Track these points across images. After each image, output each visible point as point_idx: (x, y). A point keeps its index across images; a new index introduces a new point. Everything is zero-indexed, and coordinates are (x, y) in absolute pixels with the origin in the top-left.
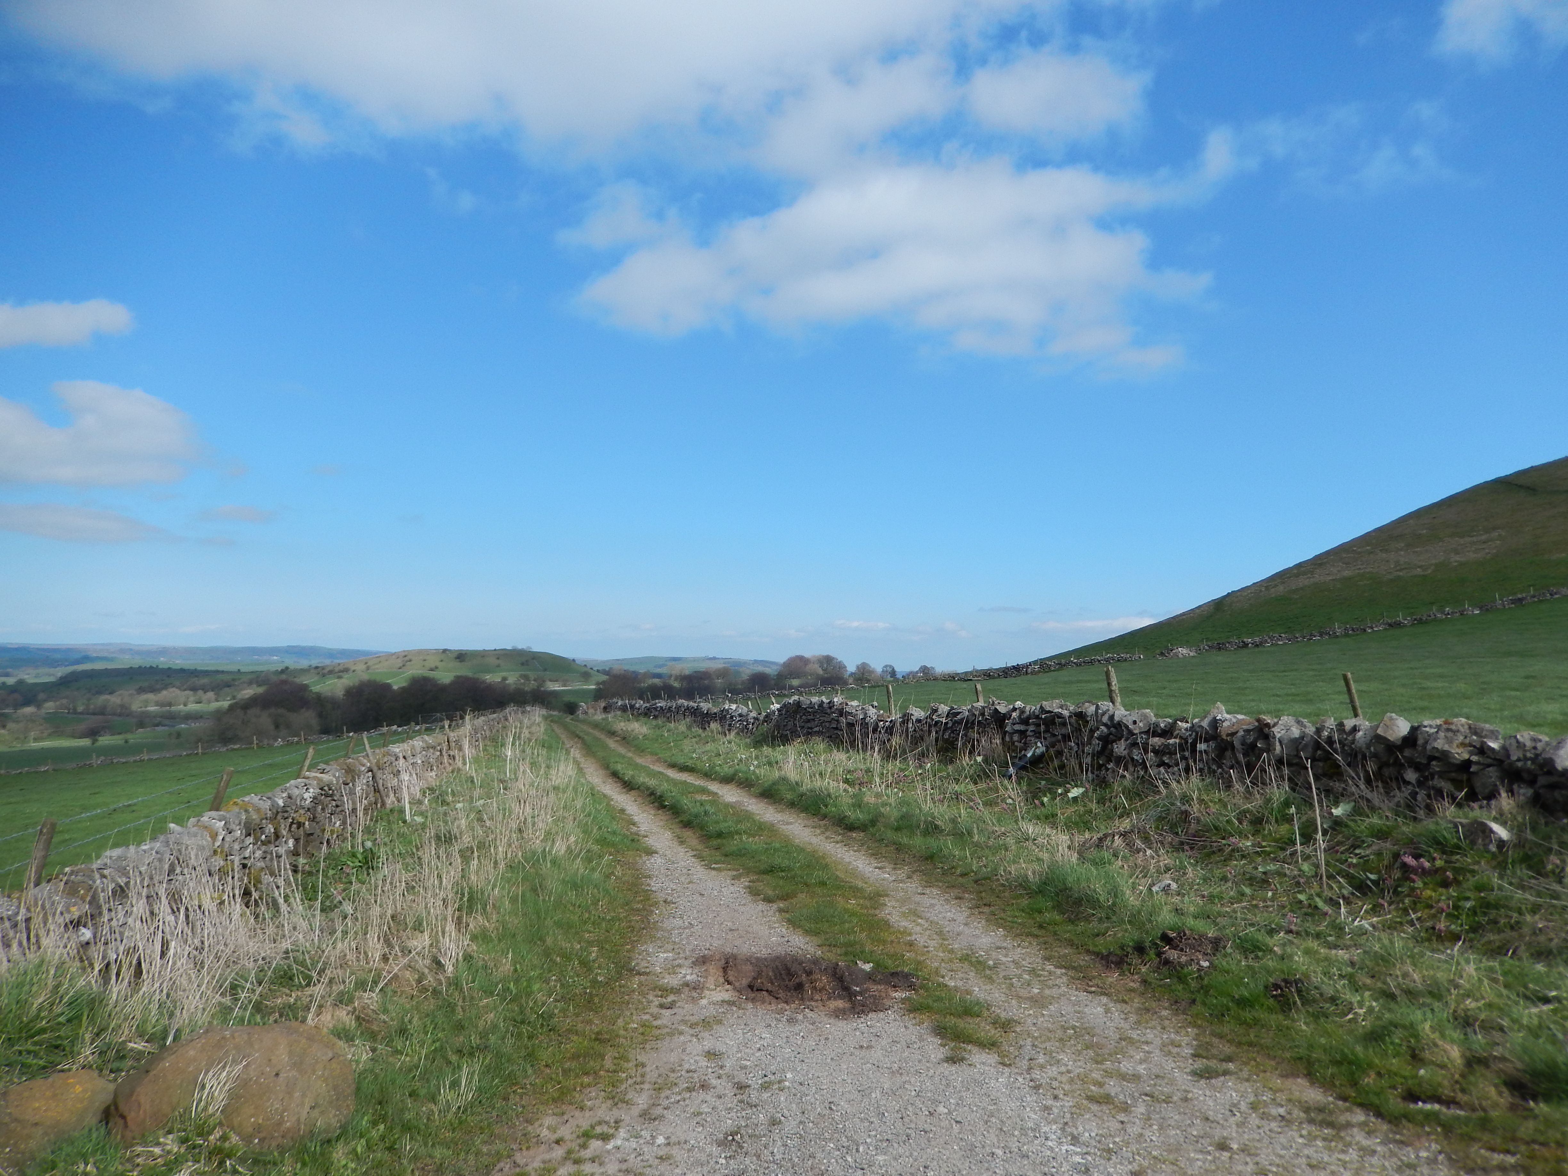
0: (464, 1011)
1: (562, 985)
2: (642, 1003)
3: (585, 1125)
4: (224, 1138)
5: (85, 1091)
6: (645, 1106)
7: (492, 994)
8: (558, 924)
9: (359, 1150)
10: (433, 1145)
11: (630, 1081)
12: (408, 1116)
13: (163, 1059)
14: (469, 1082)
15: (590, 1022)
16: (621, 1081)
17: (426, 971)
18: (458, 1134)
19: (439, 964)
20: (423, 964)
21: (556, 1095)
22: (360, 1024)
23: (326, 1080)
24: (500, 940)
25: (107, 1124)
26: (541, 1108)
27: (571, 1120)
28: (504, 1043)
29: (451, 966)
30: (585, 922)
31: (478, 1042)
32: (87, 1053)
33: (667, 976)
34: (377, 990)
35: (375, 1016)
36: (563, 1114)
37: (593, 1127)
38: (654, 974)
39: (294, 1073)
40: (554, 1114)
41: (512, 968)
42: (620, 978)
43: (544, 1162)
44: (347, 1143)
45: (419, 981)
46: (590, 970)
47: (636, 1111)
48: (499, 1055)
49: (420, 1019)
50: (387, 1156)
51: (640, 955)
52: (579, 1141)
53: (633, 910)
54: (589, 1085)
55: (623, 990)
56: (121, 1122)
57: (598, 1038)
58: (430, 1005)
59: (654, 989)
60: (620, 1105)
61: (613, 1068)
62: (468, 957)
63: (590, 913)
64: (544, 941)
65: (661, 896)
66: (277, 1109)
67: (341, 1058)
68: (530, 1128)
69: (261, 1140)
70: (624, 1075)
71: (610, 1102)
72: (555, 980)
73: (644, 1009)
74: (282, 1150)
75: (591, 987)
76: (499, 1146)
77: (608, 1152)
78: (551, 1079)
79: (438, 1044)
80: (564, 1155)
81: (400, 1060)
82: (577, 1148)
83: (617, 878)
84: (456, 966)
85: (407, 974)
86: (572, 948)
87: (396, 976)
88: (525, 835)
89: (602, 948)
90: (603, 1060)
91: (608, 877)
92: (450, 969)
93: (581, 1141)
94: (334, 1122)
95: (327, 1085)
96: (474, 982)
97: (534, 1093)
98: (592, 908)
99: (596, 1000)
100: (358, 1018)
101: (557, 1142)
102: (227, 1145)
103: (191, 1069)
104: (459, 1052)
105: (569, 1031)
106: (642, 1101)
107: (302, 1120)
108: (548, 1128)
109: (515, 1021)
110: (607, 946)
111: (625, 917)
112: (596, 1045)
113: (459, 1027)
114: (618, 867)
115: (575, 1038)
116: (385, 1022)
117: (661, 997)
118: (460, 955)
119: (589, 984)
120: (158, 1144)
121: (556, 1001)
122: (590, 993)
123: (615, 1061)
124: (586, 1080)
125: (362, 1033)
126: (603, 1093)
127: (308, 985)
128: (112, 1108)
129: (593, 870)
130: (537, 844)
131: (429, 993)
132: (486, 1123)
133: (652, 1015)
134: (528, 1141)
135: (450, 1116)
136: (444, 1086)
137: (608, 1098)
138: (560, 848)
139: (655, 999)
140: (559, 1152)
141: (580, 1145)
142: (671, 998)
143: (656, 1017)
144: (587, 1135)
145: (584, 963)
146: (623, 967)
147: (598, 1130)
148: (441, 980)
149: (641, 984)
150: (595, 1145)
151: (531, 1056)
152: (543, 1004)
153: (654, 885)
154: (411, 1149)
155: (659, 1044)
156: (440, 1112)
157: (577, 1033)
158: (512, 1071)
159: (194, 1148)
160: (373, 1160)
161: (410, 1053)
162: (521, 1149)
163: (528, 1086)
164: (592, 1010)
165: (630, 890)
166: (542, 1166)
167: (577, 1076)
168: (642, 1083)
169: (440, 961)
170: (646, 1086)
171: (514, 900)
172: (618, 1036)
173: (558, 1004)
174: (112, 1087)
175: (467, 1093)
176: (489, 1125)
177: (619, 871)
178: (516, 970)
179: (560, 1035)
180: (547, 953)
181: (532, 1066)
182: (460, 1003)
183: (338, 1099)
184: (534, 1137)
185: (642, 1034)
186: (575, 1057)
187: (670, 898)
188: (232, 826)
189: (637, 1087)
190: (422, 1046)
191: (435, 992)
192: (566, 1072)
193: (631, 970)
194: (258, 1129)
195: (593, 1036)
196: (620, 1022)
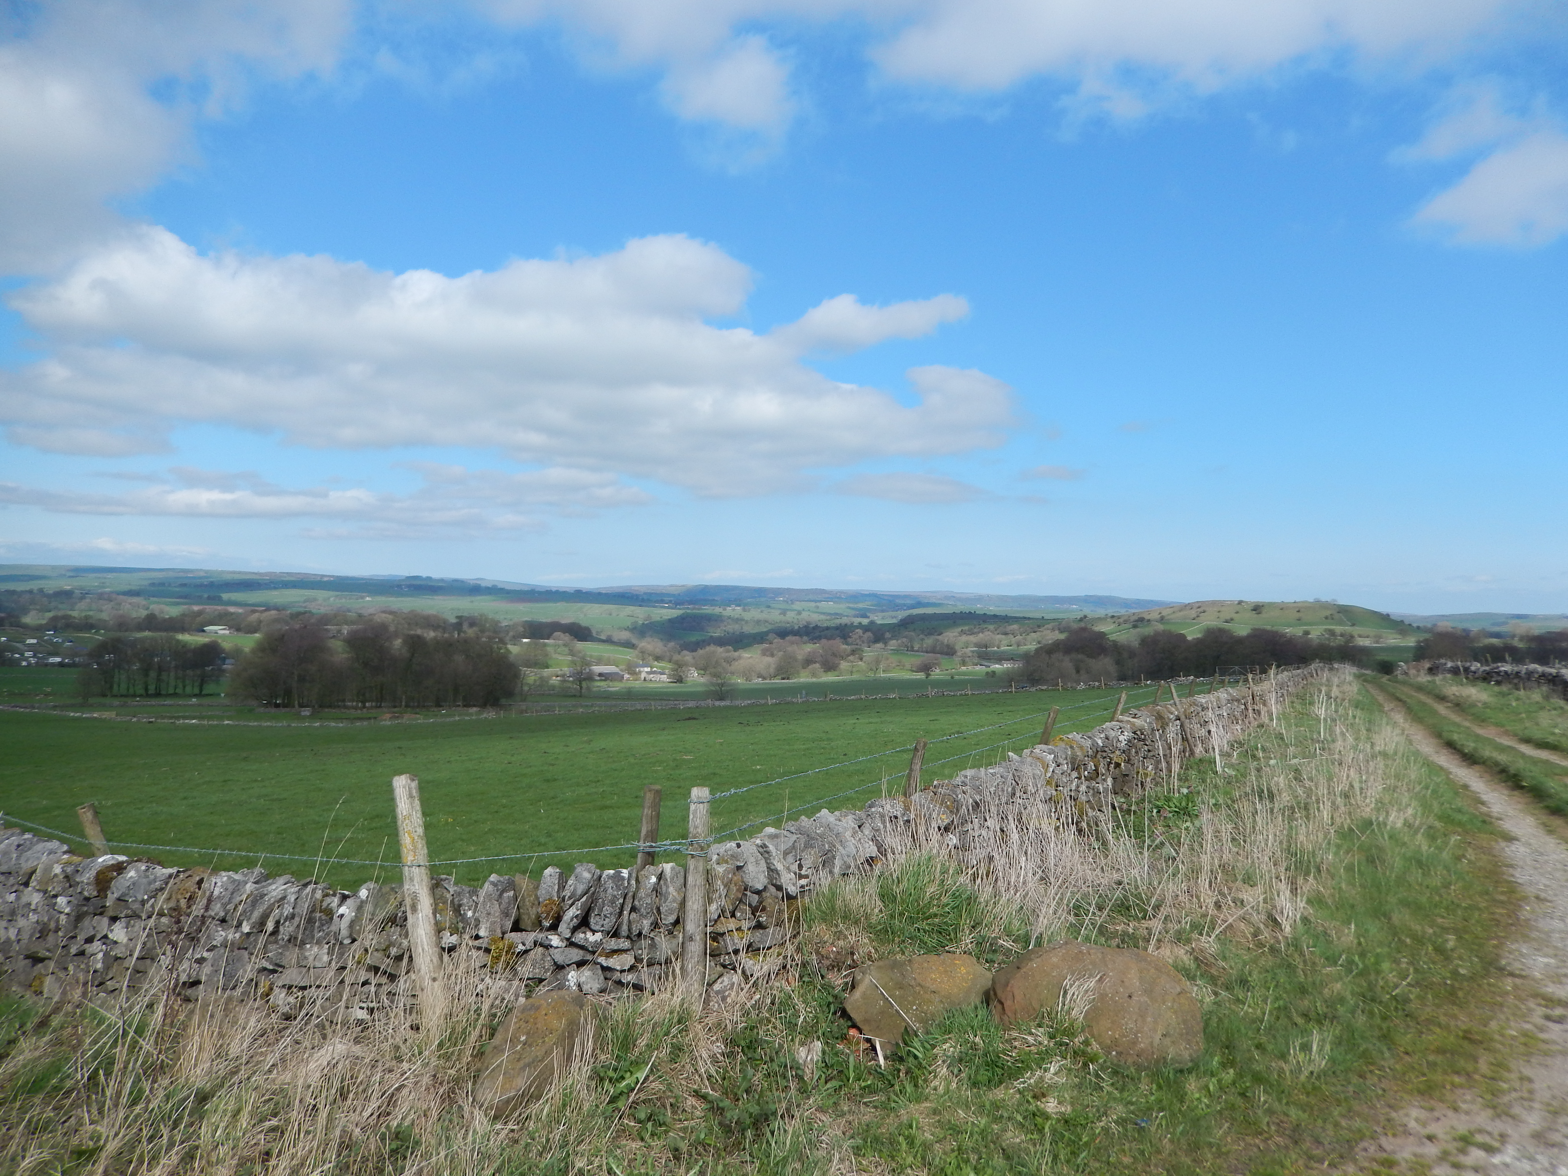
0: (1306, 975)
1: (1416, 971)
2: (1520, 1009)
3: (1462, 1130)
4: (1086, 1043)
5: (968, 973)
6: (1538, 1128)
7: (1335, 963)
8: (1405, 903)
9: (1211, 1088)
10: (1287, 1104)
11: (1514, 1095)
12: (1256, 1067)
13: (1031, 960)
14: (1321, 1049)
15: (1455, 1017)
16: (1503, 1092)
17: (1262, 926)
18: (1313, 1101)
19: (1275, 921)
20: (1258, 919)
21: (1422, 1087)
22: (1199, 965)
23: (1175, 1012)
24: (1337, 909)
25: (988, 1005)
26: (1406, 1096)
27: (1443, 1118)
28: (1354, 1017)
29: (1288, 927)
30: (1436, 906)
31: (1325, 1010)
32: (967, 940)
33: (1550, 984)
34: (1213, 936)
35: (1213, 961)
36: (1432, 1110)
37: (1472, 1133)
38: (1534, 980)
39: (1145, 999)
40: (1422, 1107)
41: (1356, 941)
42: (1487, 974)
43: (1415, 1155)
44: (1198, 1078)
45: (1255, 935)
46: (1448, 959)
47: (1526, 1130)
48: (1350, 1029)
49: (1260, 973)
50: (1239, 1101)
51: (1510, 953)
52: (1455, 1144)
53: (1495, 900)
54: (1461, 1086)
55: (1493, 989)
56: (999, 1007)
57: (1467, 1036)
58: (1268, 961)
59: (1536, 995)
60: (1504, 1118)
61: (1489, 1073)
62: (1305, 920)
63: (1441, 896)
64: (1390, 919)
65: (1531, 891)
66: (1132, 1028)
67: (1188, 995)
68: (1394, 1115)
69: (1119, 1054)
70: (1505, 1086)
71: (1490, 1112)
72: (1407, 963)
73: (1524, 1016)
74: (1139, 1068)
75: (1451, 979)
76: (1358, 1123)
77: (1495, 1166)
78: (1413, 1068)
79: (1281, 1003)
80: (1439, 1155)
81: (1242, 1009)
82: (1455, 1152)
83: (1470, 861)
84: (1294, 927)
85: (1242, 926)
86: (1424, 932)
87: (1231, 925)
88: (1353, 801)
89: (1461, 937)
90: (1477, 1062)
91: (1458, 858)
92: (1288, 929)
93: (1461, 1144)
94: (1186, 1055)
95: (1177, 1017)
96: (1314, 947)
97: (1395, 1078)
98: (1443, 891)
99: (1460, 994)
100: (1196, 959)
101: (1430, 1138)
102: (1089, 1049)
103: (1054, 974)
104: (1305, 1015)
105: (1430, 1021)
106: (1534, 1120)
107: (1155, 1045)
108: (1417, 1120)
109: (1364, 997)
110: (1466, 936)
111: (1487, 908)
112: (1465, 1044)
113: (1303, 991)
114: (1470, 850)
115: (1438, 1030)
116: (1224, 969)
117: (1546, 1007)
118: (1298, 917)
119: (1449, 975)
120: (1031, 1034)
121: (1409, 985)
122: (1452, 986)
123: (1492, 1067)
124: (1457, 1079)
125: (1202, 975)
126: (1480, 1099)
127: (1144, 918)
128: (992, 993)
129: (1440, 849)
130: (1367, 811)
131: (1266, 949)
132: (1343, 1096)
133: (1536, 1026)
134: (1393, 1128)
135: (1303, 1078)
136: (1295, 1048)
137: (1488, 1106)
138: (1396, 819)
139: (1538, 1008)
140: (1431, 1150)
141: (1458, 1149)
142: (1558, 1012)
143: (1541, 1029)
144: (1466, 1141)
145: (1440, 950)
146: (1491, 964)
147: (1479, 1138)
148: (1278, 938)
149: (1516, 987)
150: (1476, 1155)
151: (1386, 1037)
152: (1396, 986)
153: (1521, 876)
154: (1265, 1102)
155: (1549, 1061)
156: (1291, 1071)
157: (1439, 1025)
158: (1366, 1050)
159: (1061, 1045)
160: (1226, 1101)
161: (1253, 1005)
162: (1386, 1134)
163: (1388, 1070)
164: (1454, 1003)
165: (1487, 877)
166: (1414, 1159)
167: (1445, 1073)
168: (1531, 1100)
169: (1276, 919)
170: (1536, 1105)
171: (1350, 869)
172: (1492, 1040)
173: (1413, 990)
174: (989, 975)
175: (1319, 1061)
176: (1346, 1099)
177: (1470, 854)
178: (1360, 944)
179: (1418, 1023)
180: (1394, 931)
181: (1389, 1049)
182: (1301, 966)
183: (1187, 1034)
184: (1400, 1125)
185: (1525, 1044)
186: (1441, 1051)
187: (1543, 895)
188: (1061, 760)
189: (1526, 1103)
190: (1265, 1001)
191: (1273, 949)
192: (1432, 1065)
193: (1501, 969)
194: (1115, 1042)
195: (1461, 1034)
196: (1494, 1025)
